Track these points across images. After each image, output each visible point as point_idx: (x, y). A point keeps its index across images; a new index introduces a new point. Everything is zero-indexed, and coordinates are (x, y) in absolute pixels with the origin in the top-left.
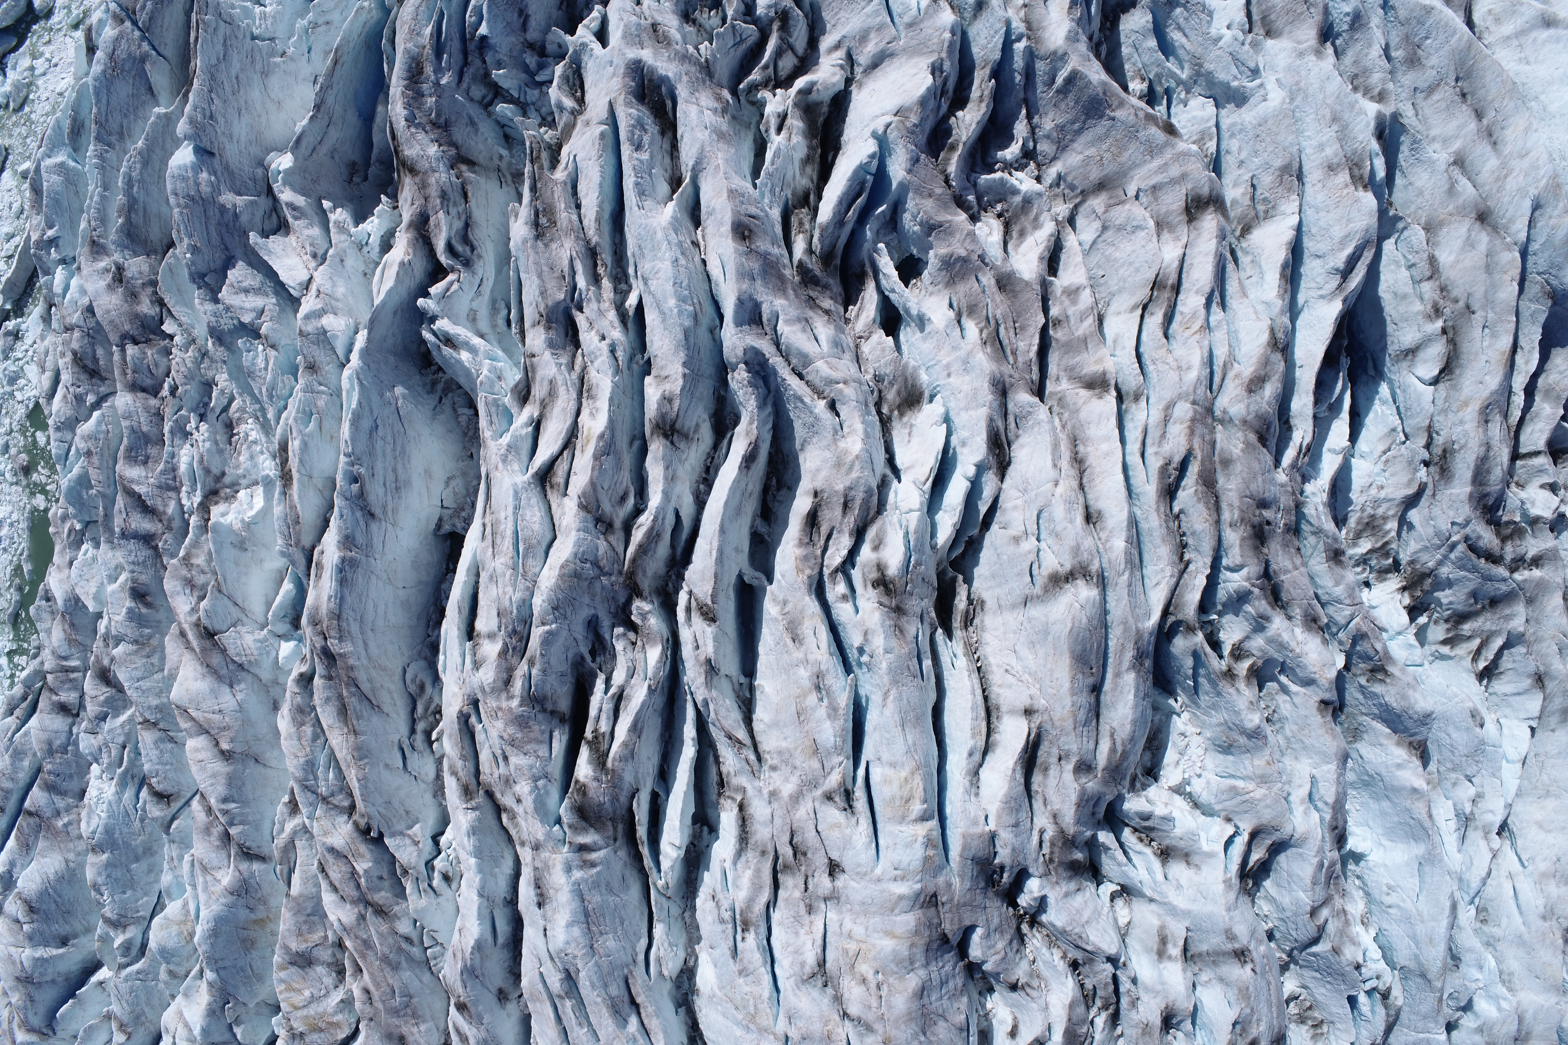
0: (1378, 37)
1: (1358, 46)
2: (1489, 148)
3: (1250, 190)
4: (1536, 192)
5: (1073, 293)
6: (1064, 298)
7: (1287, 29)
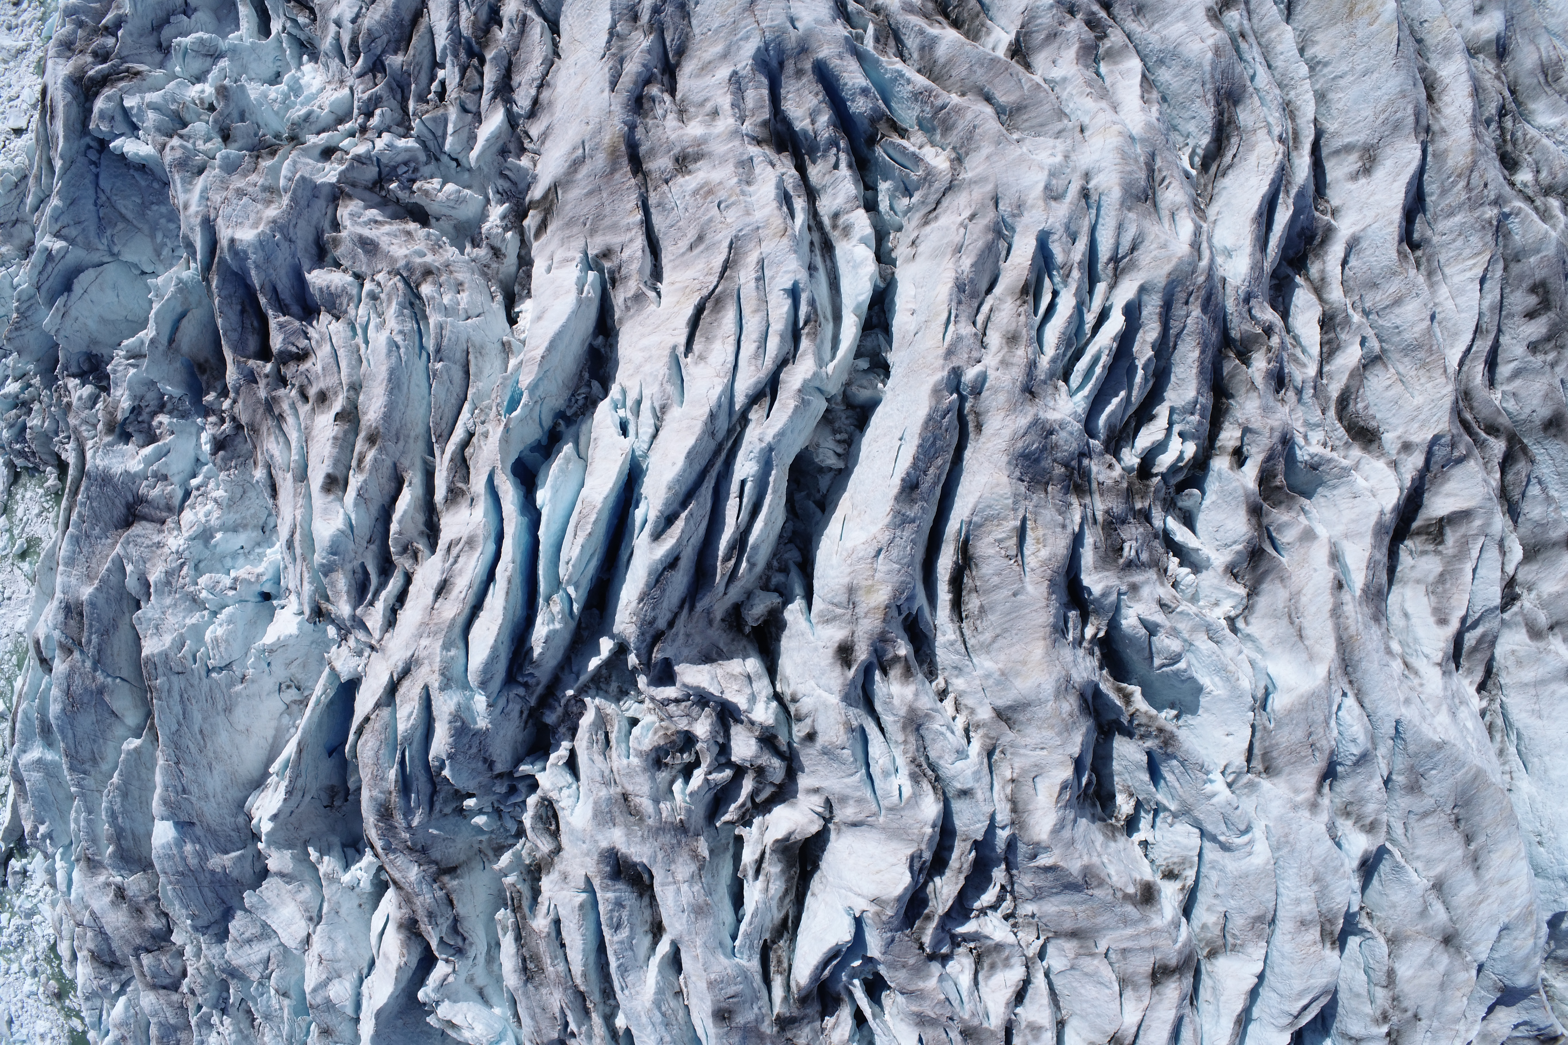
0: (1382, 767)
1: (1360, 778)
2: (1471, 874)
3: (1222, 921)
4: (1506, 920)
5: (1035, 1029)
6: (1027, 1031)
7: (1287, 770)
